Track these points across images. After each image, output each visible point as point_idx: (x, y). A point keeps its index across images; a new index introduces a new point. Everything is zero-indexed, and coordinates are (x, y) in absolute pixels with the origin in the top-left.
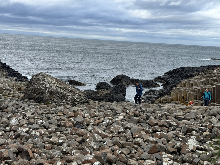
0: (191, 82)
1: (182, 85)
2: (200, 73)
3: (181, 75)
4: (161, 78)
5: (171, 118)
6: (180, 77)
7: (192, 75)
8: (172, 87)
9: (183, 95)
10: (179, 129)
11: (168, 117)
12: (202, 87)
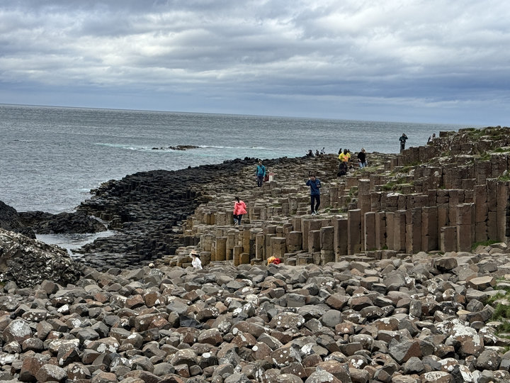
4: (97, 205)
9: (240, 243)
10: (403, 310)
11: (349, 287)
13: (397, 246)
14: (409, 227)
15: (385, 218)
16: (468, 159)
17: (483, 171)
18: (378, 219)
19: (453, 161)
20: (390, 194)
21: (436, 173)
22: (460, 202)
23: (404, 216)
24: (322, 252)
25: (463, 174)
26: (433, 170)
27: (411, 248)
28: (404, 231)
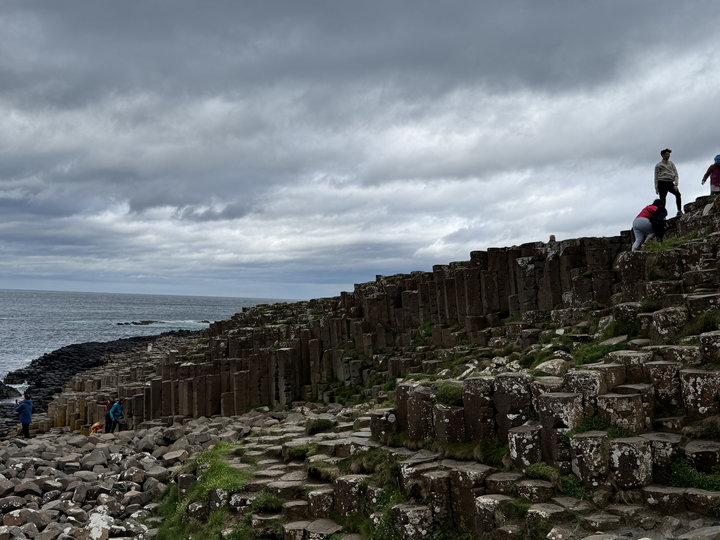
0: (96, 378)
1: (76, 387)
2: (117, 356)
3: (72, 361)
4: (22, 373)
5: (49, 470)
6: (70, 368)
7: (98, 361)
8: (51, 393)
9: (77, 410)
10: (69, 494)
11: (40, 468)
12: (122, 388)
13: (186, 411)
14: (195, 394)
15: (177, 386)
16: (249, 331)
17: (257, 342)
18: (172, 386)
19: (239, 332)
20: (185, 364)
21: (222, 344)
22: (238, 370)
23: (190, 384)
24: (134, 417)
25: (243, 344)
26: (219, 342)
27: (196, 413)
28: (191, 398)
